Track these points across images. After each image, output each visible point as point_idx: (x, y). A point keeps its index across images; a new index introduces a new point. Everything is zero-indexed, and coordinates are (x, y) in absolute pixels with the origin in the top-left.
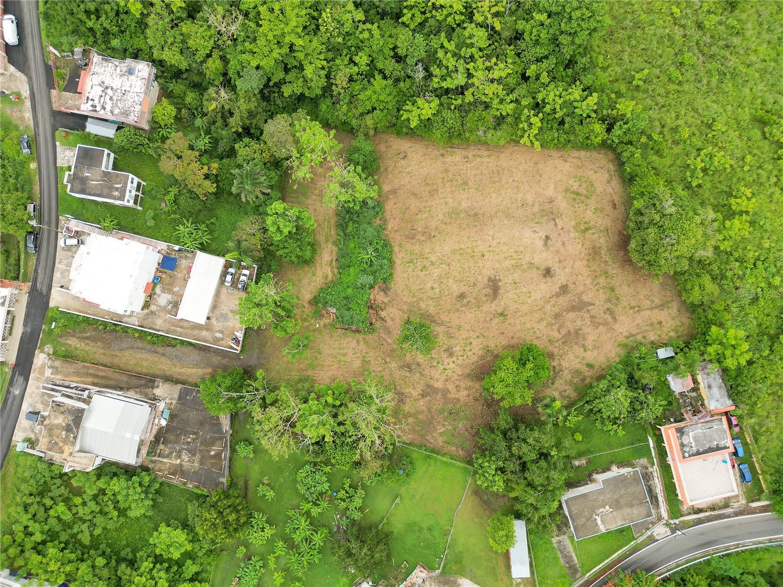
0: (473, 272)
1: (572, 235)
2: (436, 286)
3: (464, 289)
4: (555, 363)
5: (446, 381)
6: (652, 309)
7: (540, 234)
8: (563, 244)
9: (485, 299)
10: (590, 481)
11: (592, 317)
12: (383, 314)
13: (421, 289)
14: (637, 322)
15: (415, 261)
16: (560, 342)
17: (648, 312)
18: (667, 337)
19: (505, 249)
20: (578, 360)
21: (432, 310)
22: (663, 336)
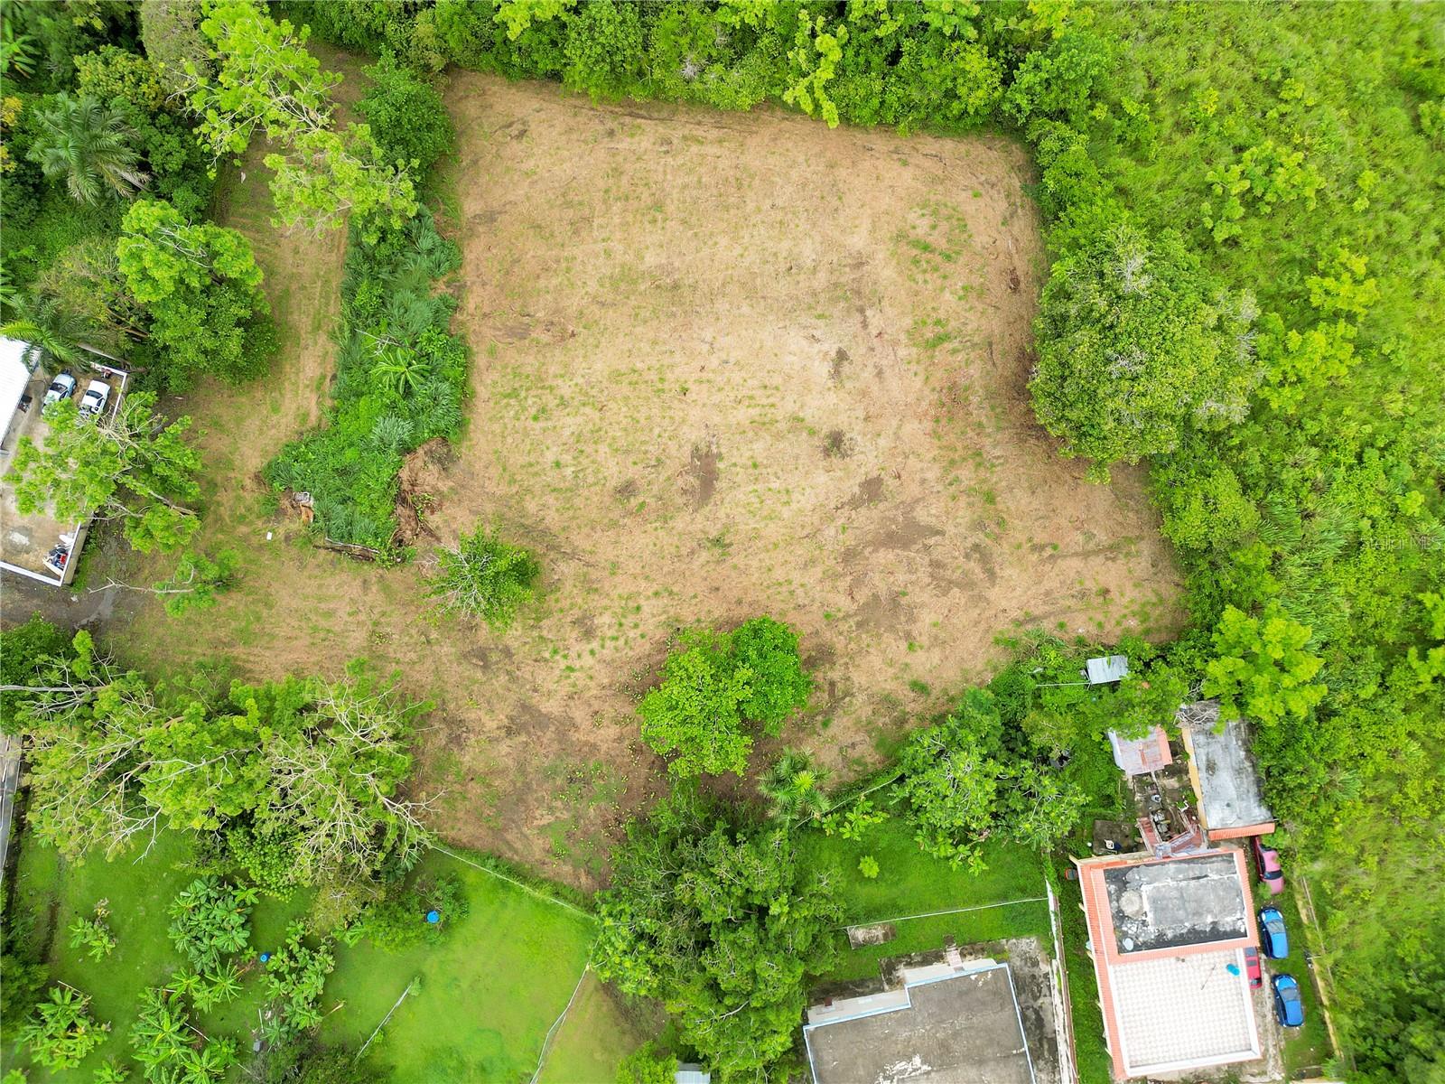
0: (657, 431)
1: (902, 352)
2: (567, 458)
3: (631, 473)
4: (836, 675)
5: (571, 698)
6: (1086, 555)
7: (825, 347)
8: (880, 374)
9: (680, 500)
10: (890, 982)
11: (936, 564)
12: (434, 520)
13: (531, 465)
14: (1047, 585)
15: (523, 394)
16: (852, 622)
17: (1076, 563)
18: (1118, 631)
19: (737, 377)
20: (891, 671)
21: (553, 519)
22: (1108, 628)
